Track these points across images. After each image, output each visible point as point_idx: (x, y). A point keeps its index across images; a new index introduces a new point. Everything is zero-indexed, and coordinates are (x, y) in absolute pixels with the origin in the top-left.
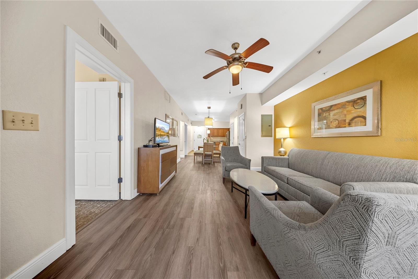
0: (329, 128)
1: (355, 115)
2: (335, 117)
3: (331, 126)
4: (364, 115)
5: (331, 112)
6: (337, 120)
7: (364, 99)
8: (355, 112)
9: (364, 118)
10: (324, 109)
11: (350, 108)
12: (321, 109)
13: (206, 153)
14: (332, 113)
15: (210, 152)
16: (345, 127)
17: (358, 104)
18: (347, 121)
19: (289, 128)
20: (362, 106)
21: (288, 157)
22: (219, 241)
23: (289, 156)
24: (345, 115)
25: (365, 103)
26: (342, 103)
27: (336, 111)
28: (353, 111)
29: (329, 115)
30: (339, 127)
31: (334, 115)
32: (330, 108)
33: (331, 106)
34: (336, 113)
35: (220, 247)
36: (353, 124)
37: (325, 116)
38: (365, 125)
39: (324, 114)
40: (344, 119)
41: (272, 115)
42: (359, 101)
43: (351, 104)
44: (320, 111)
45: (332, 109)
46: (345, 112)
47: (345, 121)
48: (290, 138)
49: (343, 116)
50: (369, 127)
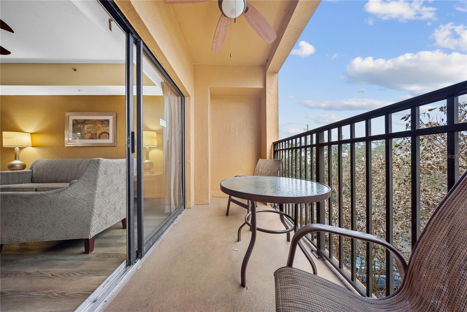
0: (83, 139)
1: (103, 131)
2: (89, 130)
3: (85, 137)
4: (108, 132)
5: (85, 125)
6: (90, 132)
7: (108, 121)
8: (103, 129)
9: (108, 134)
10: (79, 121)
11: (99, 125)
12: (76, 120)
14: (86, 126)
16: (96, 139)
17: (105, 124)
18: (98, 135)
19: (31, 134)
20: (107, 125)
21: (31, 170)
23: (33, 169)
24: (96, 130)
25: (109, 124)
26: (94, 120)
27: (89, 125)
28: (101, 128)
29: (84, 127)
30: (92, 139)
31: (88, 128)
32: (85, 122)
33: (86, 120)
34: (90, 127)
36: (101, 137)
37: (80, 128)
38: (109, 139)
39: (79, 126)
40: (96, 133)
42: (105, 122)
43: (100, 122)
44: (75, 122)
45: (86, 123)
46: (96, 128)
47: (96, 134)
48: (33, 146)
49: (95, 130)
50: (110, 141)
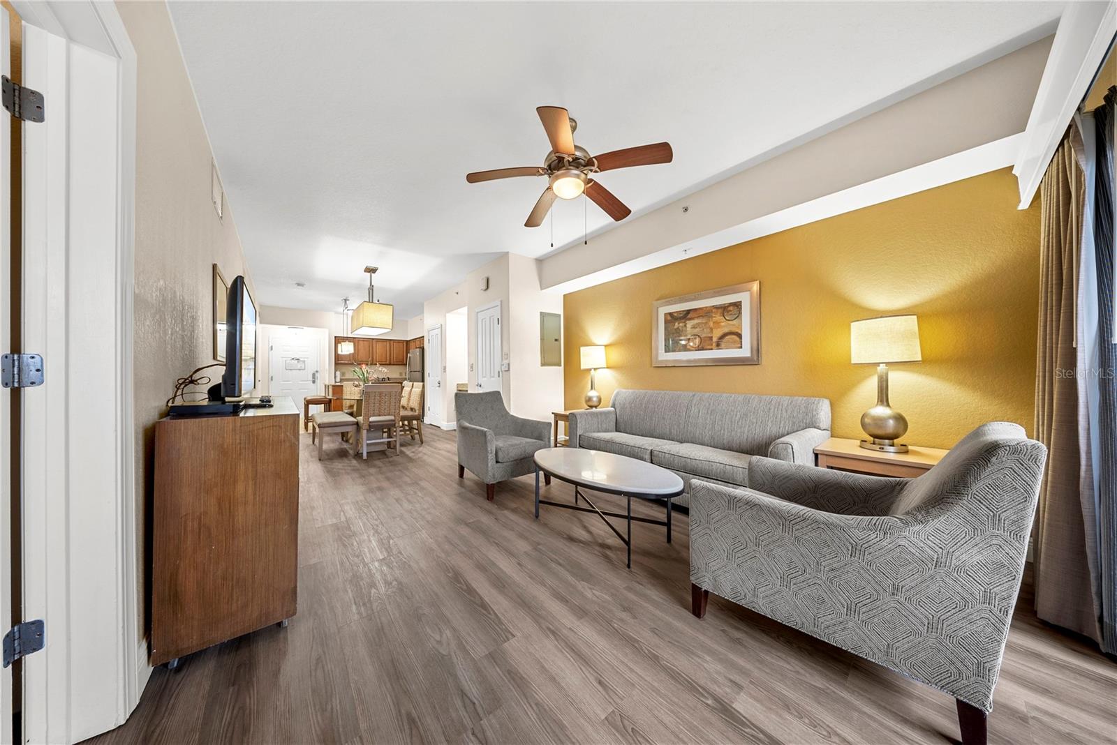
0: (685, 351)
1: (726, 330)
2: (696, 331)
3: (688, 347)
4: (740, 332)
5: (687, 322)
6: (697, 335)
7: (738, 305)
8: (725, 326)
9: (740, 336)
10: (675, 315)
11: (718, 318)
12: (671, 314)
13: (372, 419)
14: (690, 324)
15: (389, 415)
16: (712, 349)
17: (730, 313)
18: (715, 339)
19: (606, 346)
20: (735, 316)
21: (612, 409)
22: (646, 651)
23: (616, 406)
24: (711, 329)
25: (740, 313)
26: (706, 307)
27: (696, 321)
28: (723, 324)
29: (685, 326)
30: (703, 349)
31: (694, 327)
32: (687, 315)
33: (688, 312)
34: (697, 324)
35: (662, 663)
36: (723, 345)
37: (678, 328)
38: (741, 347)
39: (676, 324)
40: (710, 335)
41: (560, 315)
42: (731, 308)
43: (720, 311)
44: (669, 318)
45: (689, 316)
46: (711, 324)
47: (711, 338)
48: (607, 368)
49: (709, 330)
50: (745, 352)
